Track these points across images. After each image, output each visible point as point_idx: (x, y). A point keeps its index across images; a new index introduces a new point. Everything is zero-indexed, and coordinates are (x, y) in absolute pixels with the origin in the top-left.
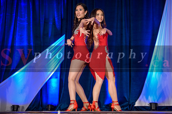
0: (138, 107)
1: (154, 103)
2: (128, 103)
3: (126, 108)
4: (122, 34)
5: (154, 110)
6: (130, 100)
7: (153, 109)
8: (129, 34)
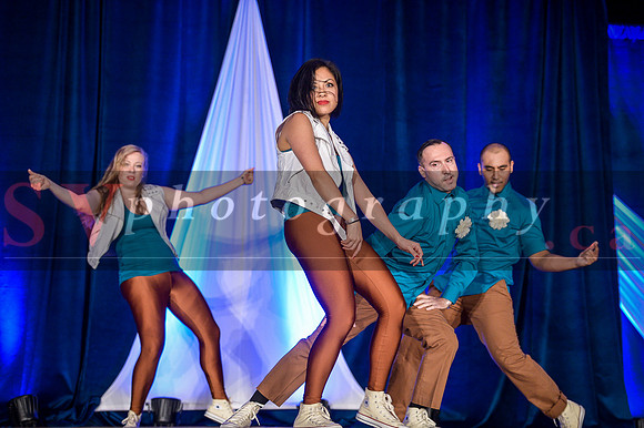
0: (108, 412)
1: (166, 398)
2: (71, 397)
3: (67, 413)
4: (65, 142)
5: (164, 424)
6: (82, 388)
7: (163, 419)
8: (93, 144)
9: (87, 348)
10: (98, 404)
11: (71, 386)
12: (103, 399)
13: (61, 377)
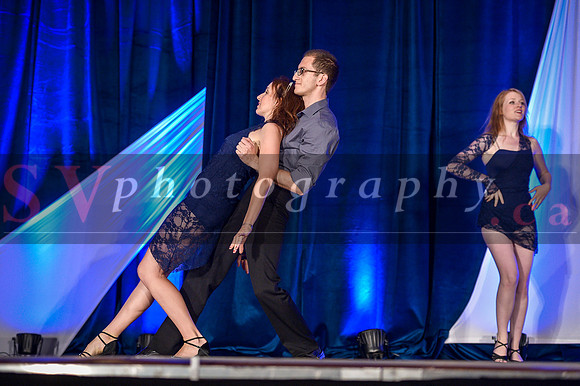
0: (457, 345)
3: (417, 347)
8: (431, 92)
9: (434, 284)
10: (447, 337)
11: (422, 321)
12: (451, 332)
13: (411, 312)
